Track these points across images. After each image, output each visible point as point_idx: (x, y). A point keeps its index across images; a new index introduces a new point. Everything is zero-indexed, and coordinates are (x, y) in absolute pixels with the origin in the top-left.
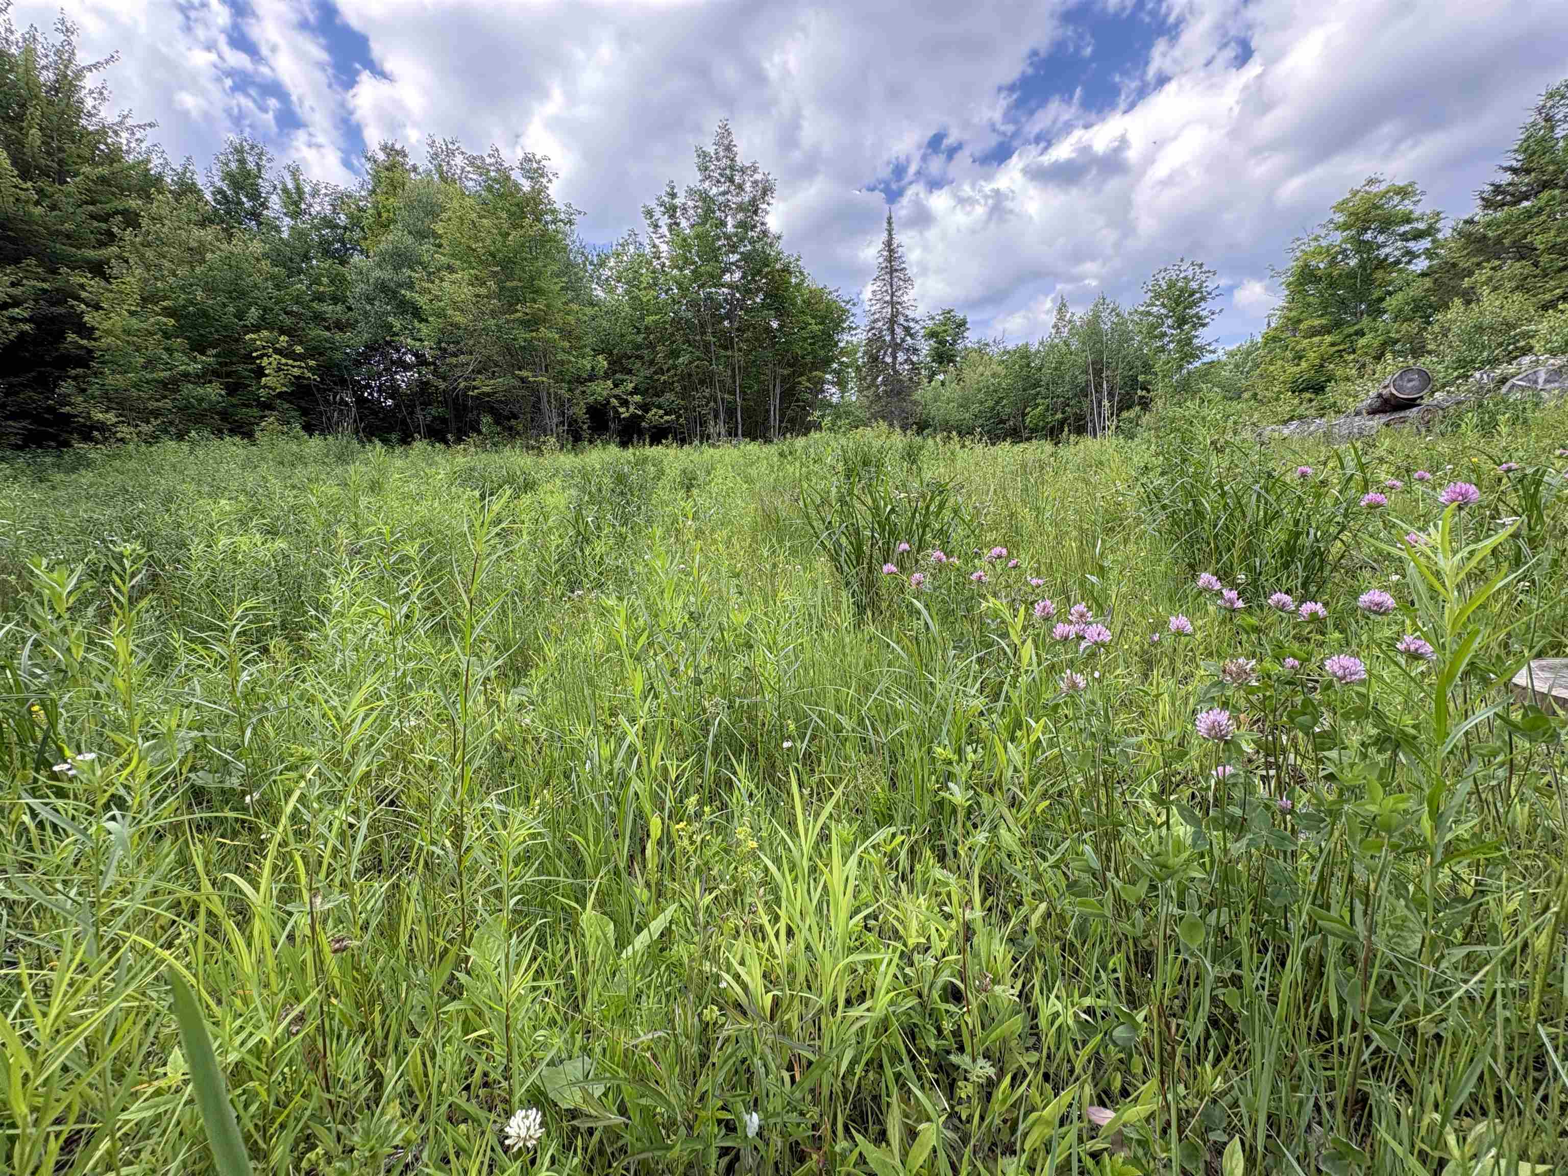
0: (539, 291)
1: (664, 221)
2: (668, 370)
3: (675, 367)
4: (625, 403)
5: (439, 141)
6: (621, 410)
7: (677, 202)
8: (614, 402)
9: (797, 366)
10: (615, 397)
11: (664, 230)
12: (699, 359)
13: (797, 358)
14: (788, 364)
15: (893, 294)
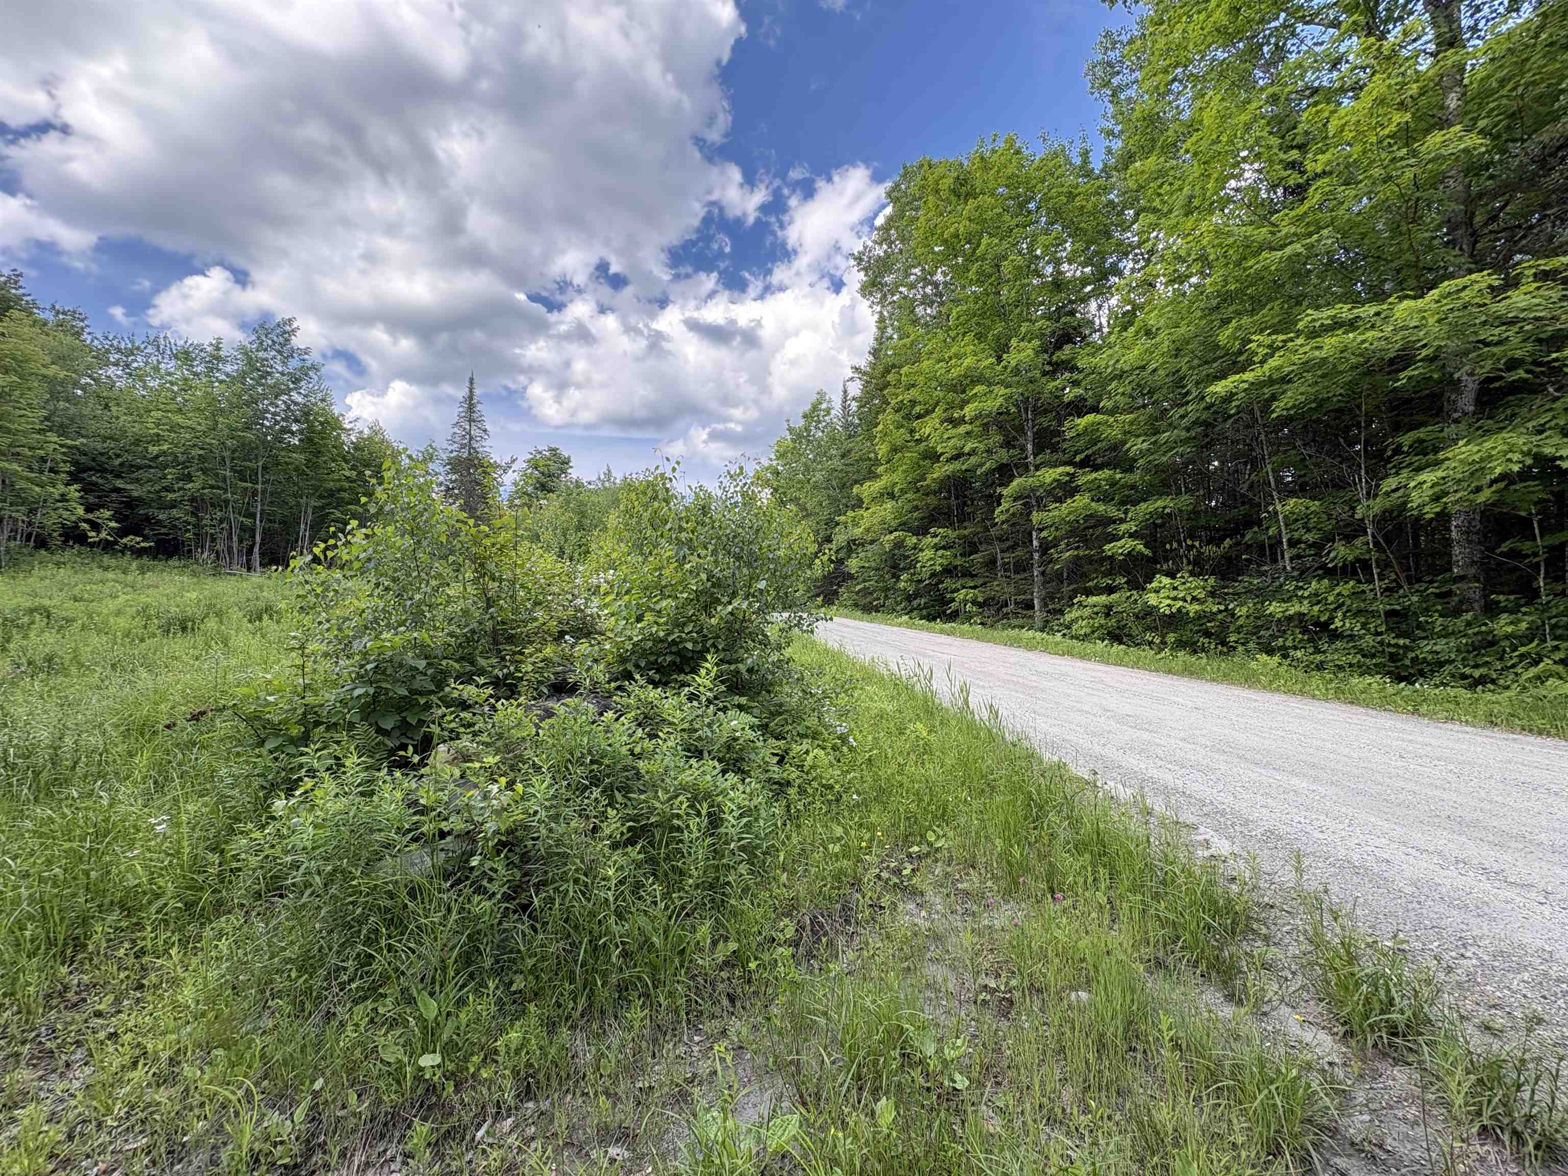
4: (97, 527)
6: (92, 534)
8: (85, 525)
12: (212, 487)
13: (331, 494)
14: (321, 497)
15: (471, 439)
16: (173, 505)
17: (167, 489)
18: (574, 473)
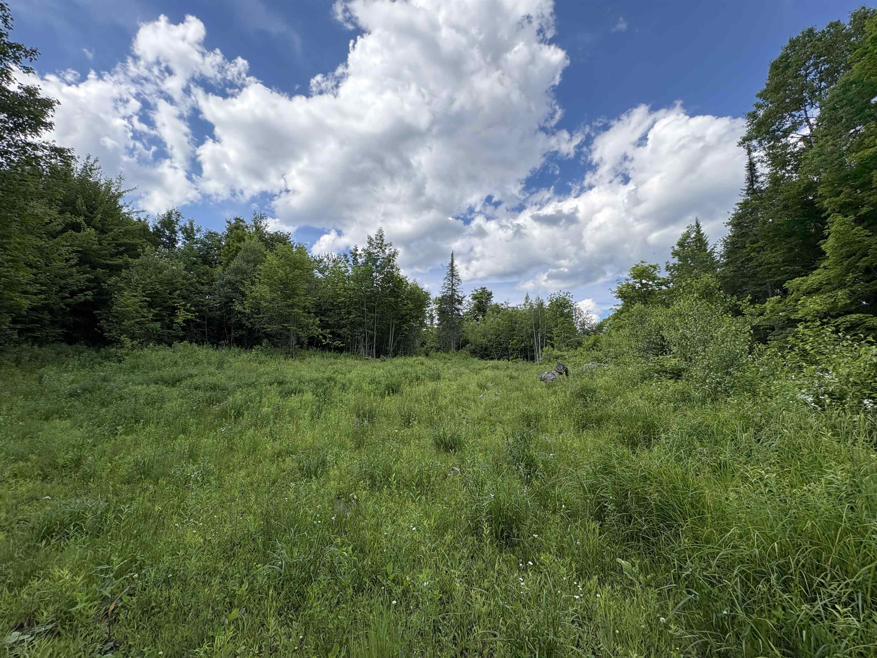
0: (297, 295)
1: (351, 259)
2: (346, 319)
3: (348, 318)
4: (325, 338)
5: (258, 213)
6: (324, 341)
7: (358, 253)
8: (321, 337)
9: (403, 319)
10: (322, 335)
11: (351, 262)
12: (359, 316)
13: (403, 316)
14: (399, 319)
15: (453, 285)
16: (344, 326)
17: (342, 319)
18: (495, 300)
